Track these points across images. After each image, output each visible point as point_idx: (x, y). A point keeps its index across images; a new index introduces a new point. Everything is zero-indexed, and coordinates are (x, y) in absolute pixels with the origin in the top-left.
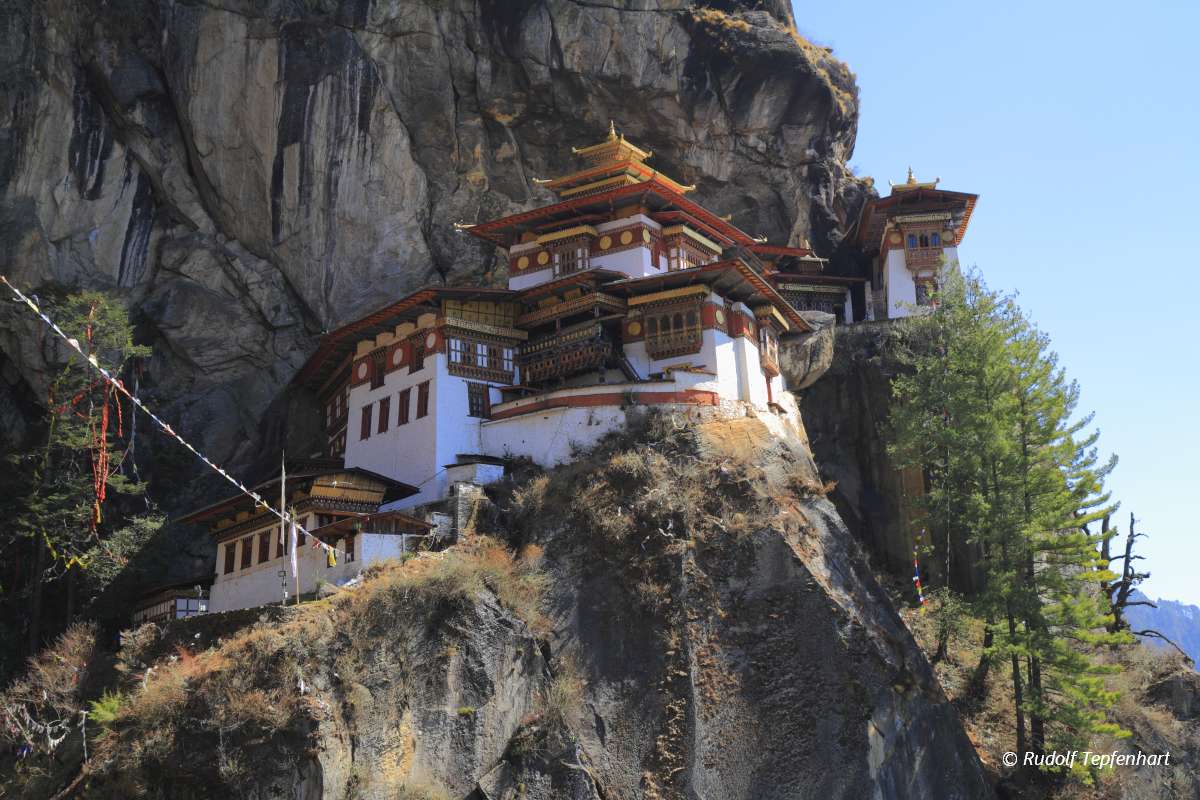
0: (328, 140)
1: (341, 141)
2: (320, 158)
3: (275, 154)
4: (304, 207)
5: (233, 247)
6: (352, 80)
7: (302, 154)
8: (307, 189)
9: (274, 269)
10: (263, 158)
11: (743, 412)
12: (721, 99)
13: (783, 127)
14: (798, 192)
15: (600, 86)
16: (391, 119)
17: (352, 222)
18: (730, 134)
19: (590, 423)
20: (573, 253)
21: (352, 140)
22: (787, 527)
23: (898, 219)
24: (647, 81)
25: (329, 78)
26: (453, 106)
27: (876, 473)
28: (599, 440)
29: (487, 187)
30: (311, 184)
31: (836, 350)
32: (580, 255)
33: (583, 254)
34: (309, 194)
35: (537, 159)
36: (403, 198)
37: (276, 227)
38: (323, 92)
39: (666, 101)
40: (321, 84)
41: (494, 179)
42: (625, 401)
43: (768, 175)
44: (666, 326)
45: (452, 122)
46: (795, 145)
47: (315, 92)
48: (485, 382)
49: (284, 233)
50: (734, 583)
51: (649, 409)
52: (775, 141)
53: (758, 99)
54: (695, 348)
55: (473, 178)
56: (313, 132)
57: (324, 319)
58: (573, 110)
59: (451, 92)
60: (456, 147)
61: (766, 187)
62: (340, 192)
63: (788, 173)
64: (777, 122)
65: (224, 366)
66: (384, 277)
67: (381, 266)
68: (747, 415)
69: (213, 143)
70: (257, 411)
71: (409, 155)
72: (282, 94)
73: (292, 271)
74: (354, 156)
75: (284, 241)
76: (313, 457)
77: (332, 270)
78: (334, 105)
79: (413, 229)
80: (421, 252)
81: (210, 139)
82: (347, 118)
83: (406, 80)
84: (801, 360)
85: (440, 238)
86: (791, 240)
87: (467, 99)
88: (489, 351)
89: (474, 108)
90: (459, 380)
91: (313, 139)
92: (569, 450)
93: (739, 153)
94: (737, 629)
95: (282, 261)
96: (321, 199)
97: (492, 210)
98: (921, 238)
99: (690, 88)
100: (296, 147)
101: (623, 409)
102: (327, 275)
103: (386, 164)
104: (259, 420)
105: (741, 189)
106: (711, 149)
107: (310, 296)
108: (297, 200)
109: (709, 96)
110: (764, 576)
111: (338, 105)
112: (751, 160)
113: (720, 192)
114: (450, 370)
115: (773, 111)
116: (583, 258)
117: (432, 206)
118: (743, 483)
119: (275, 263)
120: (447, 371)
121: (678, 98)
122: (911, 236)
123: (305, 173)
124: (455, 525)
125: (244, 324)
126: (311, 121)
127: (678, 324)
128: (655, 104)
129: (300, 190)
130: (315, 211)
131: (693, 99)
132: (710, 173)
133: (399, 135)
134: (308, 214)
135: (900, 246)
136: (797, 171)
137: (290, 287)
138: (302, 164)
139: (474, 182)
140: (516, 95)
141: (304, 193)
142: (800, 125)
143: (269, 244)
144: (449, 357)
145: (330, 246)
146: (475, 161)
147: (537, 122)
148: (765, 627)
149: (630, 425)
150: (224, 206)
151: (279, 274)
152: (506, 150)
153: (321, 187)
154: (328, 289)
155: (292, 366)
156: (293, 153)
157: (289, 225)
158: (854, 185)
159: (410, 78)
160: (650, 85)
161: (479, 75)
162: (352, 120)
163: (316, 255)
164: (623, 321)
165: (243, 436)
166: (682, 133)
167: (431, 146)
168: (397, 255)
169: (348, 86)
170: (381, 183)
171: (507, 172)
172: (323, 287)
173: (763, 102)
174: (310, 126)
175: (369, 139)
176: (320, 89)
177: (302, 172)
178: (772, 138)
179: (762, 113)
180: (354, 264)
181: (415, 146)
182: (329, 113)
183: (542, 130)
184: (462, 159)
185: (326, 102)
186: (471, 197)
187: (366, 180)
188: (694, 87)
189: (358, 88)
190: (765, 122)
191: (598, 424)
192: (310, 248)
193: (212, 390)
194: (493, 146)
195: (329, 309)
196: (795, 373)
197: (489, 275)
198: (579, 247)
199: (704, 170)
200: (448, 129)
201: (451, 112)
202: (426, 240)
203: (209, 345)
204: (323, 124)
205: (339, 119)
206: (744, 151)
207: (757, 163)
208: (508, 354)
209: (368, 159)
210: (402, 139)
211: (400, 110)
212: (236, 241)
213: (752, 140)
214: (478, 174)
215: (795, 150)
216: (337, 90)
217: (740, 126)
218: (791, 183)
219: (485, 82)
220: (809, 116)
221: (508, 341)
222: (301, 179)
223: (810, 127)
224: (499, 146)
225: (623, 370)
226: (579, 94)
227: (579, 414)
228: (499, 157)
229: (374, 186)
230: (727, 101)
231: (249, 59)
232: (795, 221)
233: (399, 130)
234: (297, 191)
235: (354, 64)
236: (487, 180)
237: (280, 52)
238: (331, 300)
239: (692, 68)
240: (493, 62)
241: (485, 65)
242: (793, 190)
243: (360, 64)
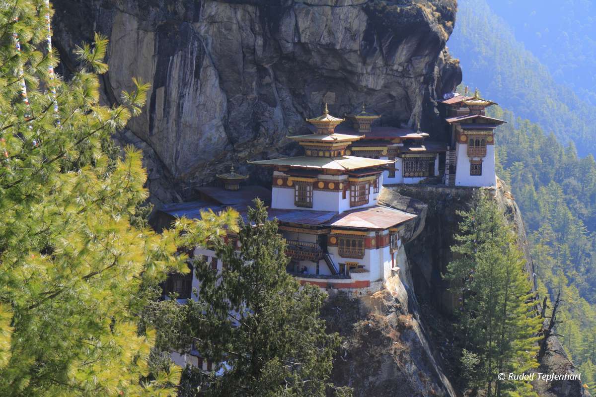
0: (179, 85)
1: (185, 85)
2: (174, 95)
3: (152, 92)
4: (166, 119)
6: (192, 53)
7: (165, 92)
8: (167, 110)
9: (150, 148)
11: (380, 287)
12: (381, 50)
13: (412, 59)
14: (417, 90)
15: (318, 47)
16: (211, 72)
17: (190, 126)
18: (385, 66)
21: (191, 84)
24: (344, 46)
25: (180, 52)
26: (242, 62)
29: (257, 100)
30: (169, 107)
32: (308, 190)
33: (310, 190)
34: (168, 113)
36: (215, 112)
37: (151, 127)
38: (177, 60)
39: (352, 53)
40: (176, 55)
41: (261, 95)
42: (327, 286)
43: (402, 82)
44: (348, 245)
45: (241, 70)
46: (418, 67)
47: (173, 60)
49: (155, 130)
50: (371, 379)
51: (339, 291)
52: (408, 66)
53: (400, 47)
54: (361, 257)
55: (250, 97)
56: (171, 81)
57: (174, 173)
58: (303, 58)
59: (241, 55)
60: (243, 83)
61: (400, 88)
62: (184, 111)
63: (413, 80)
64: (409, 57)
66: (205, 152)
67: (203, 146)
69: (120, 84)
71: (219, 89)
72: (156, 61)
73: (158, 149)
74: (191, 92)
75: (155, 134)
77: (179, 149)
78: (182, 66)
79: (219, 126)
80: (223, 136)
81: (118, 82)
82: (188, 73)
83: (218, 46)
85: (232, 128)
86: (411, 117)
87: (250, 58)
89: (253, 64)
91: (171, 84)
93: (388, 74)
95: (154, 144)
96: (174, 114)
97: (259, 111)
98: (476, 141)
99: (365, 47)
100: (163, 89)
101: (327, 290)
102: (176, 152)
103: (208, 95)
105: (387, 90)
106: (374, 74)
107: (167, 161)
108: (162, 116)
109: (376, 49)
110: (384, 375)
111: (184, 66)
112: (394, 76)
113: (376, 93)
115: (408, 51)
117: (229, 112)
118: (378, 331)
119: (150, 145)
121: (359, 52)
123: (167, 103)
126: (170, 75)
127: (354, 245)
128: (346, 56)
129: (164, 110)
130: (171, 121)
131: (366, 54)
132: (372, 87)
133: (214, 79)
134: (167, 123)
135: (465, 142)
136: (418, 79)
137: (157, 157)
138: (165, 97)
139: (251, 99)
140: (275, 55)
141: (166, 113)
142: (421, 56)
143: (147, 135)
145: (178, 138)
146: (252, 90)
147: (284, 61)
149: (330, 298)
151: (152, 150)
152: (267, 80)
153: (175, 108)
154: (176, 159)
156: (161, 91)
157: (158, 128)
158: (448, 66)
159: (220, 45)
160: (345, 48)
161: (257, 47)
162: (191, 73)
163: (171, 142)
166: (359, 70)
167: (229, 82)
168: (211, 140)
169: (190, 56)
170: (204, 105)
171: (268, 91)
172: (174, 158)
173: (403, 48)
174: (170, 78)
175: (199, 82)
176: (175, 58)
177: (165, 101)
178: (406, 64)
179: (402, 54)
180: (190, 146)
181: (222, 82)
182: (180, 70)
183: (286, 65)
184: (246, 89)
185: (179, 64)
186: (249, 107)
187: (197, 104)
188: (368, 47)
189: (195, 57)
190: (403, 59)
192: (168, 138)
194: (261, 78)
195: (177, 168)
197: (255, 142)
198: (308, 186)
199: (369, 86)
200: (239, 74)
201: (241, 66)
202: (225, 130)
204: (176, 77)
205: (185, 74)
206: (391, 72)
207: (397, 76)
209: (198, 93)
210: (215, 81)
212: (130, 131)
213: (395, 67)
214: (253, 95)
215: (417, 70)
216: (184, 58)
217: (390, 63)
218: (414, 85)
219: (259, 52)
220: (427, 52)
222: (165, 105)
223: (427, 57)
224: (265, 78)
225: (327, 261)
226: (307, 51)
228: (264, 83)
229: (201, 107)
230: (384, 52)
231: (139, 42)
232: (414, 107)
233: (215, 76)
234: (162, 111)
235: (193, 44)
236: (257, 96)
237: (155, 40)
238: (178, 164)
239: (368, 36)
240: (264, 39)
241: (260, 42)
242: (415, 89)
243: (196, 44)
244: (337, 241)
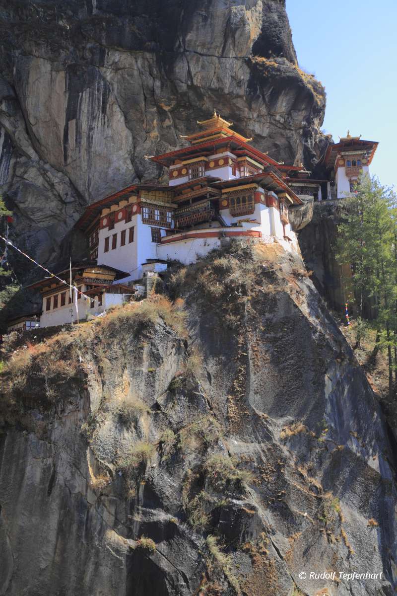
0: (88, 118)
1: (94, 118)
2: (84, 126)
3: (65, 124)
4: (78, 149)
5: (47, 166)
6: (98, 90)
7: (77, 124)
8: (79, 140)
9: (66, 177)
10: (59, 126)
11: (273, 240)
13: (292, 112)
14: (298, 141)
15: (210, 93)
16: (116, 108)
17: (99, 155)
18: (268, 115)
19: (205, 245)
20: (197, 169)
21: (99, 118)
22: (291, 291)
23: (343, 153)
24: (231, 91)
25: (88, 89)
26: (144, 102)
27: (331, 267)
28: (209, 253)
29: (159, 140)
30: (81, 138)
31: (314, 213)
32: (200, 170)
33: (202, 170)
34: (80, 143)
35: (181, 126)
36: (122, 144)
37: (66, 159)
38: (85, 95)
39: (239, 99)
40: (85, 92)
41: (162, 135)
42: (221, 235)
43: (284, 133)
44: (238, 202)
45: (143, 109)
46: (297, 120)
47: (82, 96)
48: (159, 227)
49: (69, 160)
50: (268, 315)
51: (231, 239)
52: (288, 118)
53: (281, 98)
54: (251, 212)
55: (153, 135)
56: (81, 114)
57: (87, 199)
58: (198, 104)
59: (143, 96)
60: (145, 121)
61: (284, 139)
62: (94, 141)
63: (294, 132)
64: (289, 109)
65: (44, 220)
66: (114, 180)
67: (112, 175)
68: (274, 241)
69: (37, 120)
70: (59, 239)
71: (124, 124)
72: (67, 97)
73: (73, 177)
74: (99, 126)
75: (69, 164)
76: (84, 260)
77: (91, 177)
78: (90, 102)
79: (126, 159)
80: (130, 168)
81: (36, 118)
82: (96, 108)
83: (122, 90)
84: (298, 217)
85: (138, 162)
86: (295, 163)
87: (150, 99)
88: (160, 213)
89: (153, 103)
90: (147, 226)
91: (81, 117)
92: (196, 257)
93: (272, 123)
94: (269, 335)
95: (68, 173)
96: (85, 144)
97: (161, 150)
98: (353, 162)
99: (250, 94)
100: (74, 121)
101: (219, 239)
102: (89, 179)
103: (114, 129)
104: (60, 244)
105: (272, 140)
106: (259, 122)
107: (81, 188)
108: (75, 146)
109: (259, 97)
110: (281, 313)
111: (92, 103)
112: (277, 127)
113: (263, 141)
114: (143, 222)
115: (287, 104)
116: (202, 172)
117: (135, 147)
118: (272, 272)
119: (65, 173)
120: (142, 222)
121: (244, 98)
122: (348, 161)
123: (78, 134)
124: (146, 290)
125: (53, 201)
126: (80, 109)
127: (244, 201)
128: (234, 101)
129: (76, 140)
130: (83, 150)
131: (251, 99)
132: (259, 133)
133: (120, 116)
134: (80, 152)
135: (343, 165)
136: (298, 131)
137: (72, 184)
138: (77, 129)
139: (153, 137)
140: (172, 97)
141: (78, 142)
142: (299, 110)
143: (63, 165)
144: (143, 216)
145: (90, 166)
146: (154, 127)
147: (181, 109)
148: (281, 334)
149: (223, 246)
150: (43, 148)
151: (68, 179)
152: (168, 122)
153: (85, 139)
154: (89, 185)
155: (74, 220)
156: (72, 124)
157: (72, 157)
158: (323, 138)
159: (124, 89)
160: (232, 92)
161: (155, 88)
162: (99, 109)
163: (84, 170)
164: (220, 200)
165: (53, 250)
166: (246, 114)
167: (134, 121)
168: (119, 170)
169: (97, 93)
170: (112, 137)
171: (168, 132)
172: (87, 185)
173: (283, 100)
174: (80, 113)
175: (106, 117)
176: (84, 94)
177: (77, 132)
178: (286, 116)
179: (282, 105)
180: (100, 174)
181: (127, 121)
182: (89, 105)
183: (184, 113)
184: (148, 127)
185: (87, 100)
186: (152, 144)
187: (105, 136)
188: (252, 93)
189: (101, 94)
190: (283, 109)
191: (208, 245)
192: (81, 167)
193: (39, 230)
194: (162, 121)
195: (90, 194)
196: (296, 223)
197: (161, 178)
198: (200, 166)
199: (256, 131)
200: (142, 113)
201: (143, 105)
202: (132, 164)
203: (37, 210)
204: (86, 111)
205: (93, 108)
206: (274, 122)
207: (280, 128)
208: (169, 214)
209: (106, 127)
210: (121, 117)
211: (120, 104)
212: (48, 164)
213: (278, 118)
214: (155, 133)
215: (297, 122)
216: (92, 95)
217: (272, 111)
218: (295, 136)
219: (158, 91)
220: (303, 106)
221: (169, 209)
222: (76, 135)
223: (304, 111)
224: (165, 121)
225: (219, 221)
226: (200, 97)
227: (200, 241)
228: (165, 126)
229: (109, 139)
230: (267, 100)
231: (52, 81)
232: (297, 154)
233: (120, 113)
234: (75, 142)
235: (99, 83)
236: (159, 136)
237: (66, 78)
238: (90, 190)
239: (251, 84)
240: (162, 82)
241: (158, 83)
242: (296, 140)
243: (102, 83)
244: (228, 202)
